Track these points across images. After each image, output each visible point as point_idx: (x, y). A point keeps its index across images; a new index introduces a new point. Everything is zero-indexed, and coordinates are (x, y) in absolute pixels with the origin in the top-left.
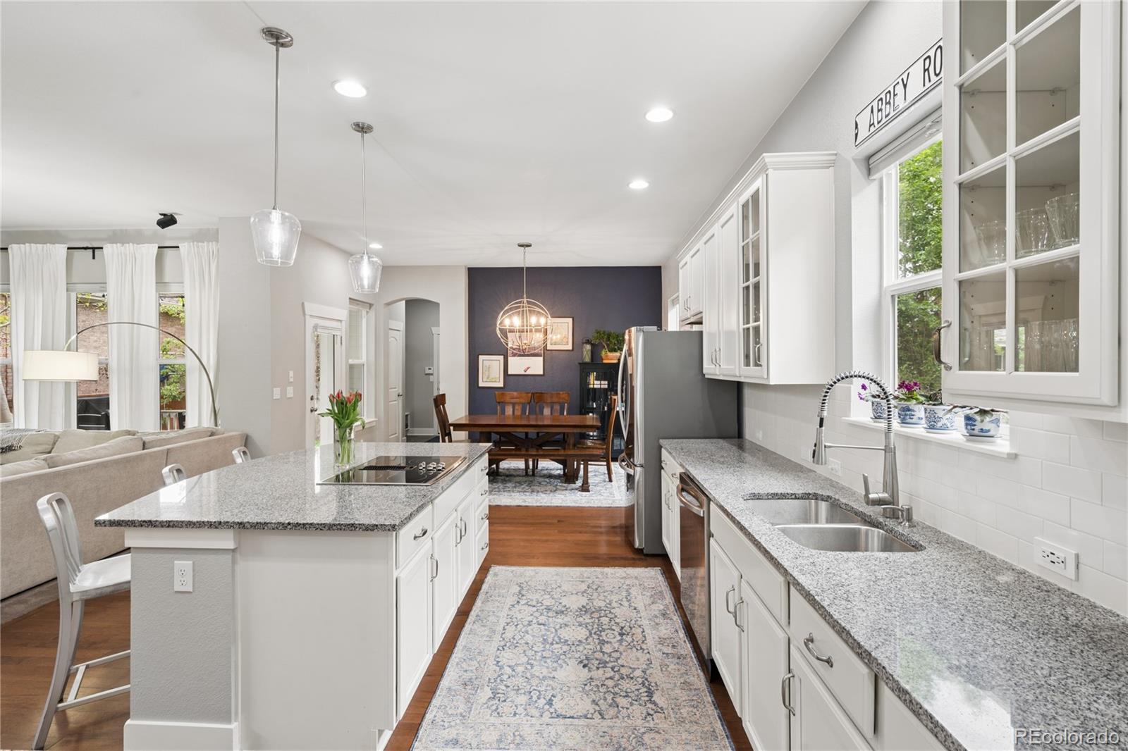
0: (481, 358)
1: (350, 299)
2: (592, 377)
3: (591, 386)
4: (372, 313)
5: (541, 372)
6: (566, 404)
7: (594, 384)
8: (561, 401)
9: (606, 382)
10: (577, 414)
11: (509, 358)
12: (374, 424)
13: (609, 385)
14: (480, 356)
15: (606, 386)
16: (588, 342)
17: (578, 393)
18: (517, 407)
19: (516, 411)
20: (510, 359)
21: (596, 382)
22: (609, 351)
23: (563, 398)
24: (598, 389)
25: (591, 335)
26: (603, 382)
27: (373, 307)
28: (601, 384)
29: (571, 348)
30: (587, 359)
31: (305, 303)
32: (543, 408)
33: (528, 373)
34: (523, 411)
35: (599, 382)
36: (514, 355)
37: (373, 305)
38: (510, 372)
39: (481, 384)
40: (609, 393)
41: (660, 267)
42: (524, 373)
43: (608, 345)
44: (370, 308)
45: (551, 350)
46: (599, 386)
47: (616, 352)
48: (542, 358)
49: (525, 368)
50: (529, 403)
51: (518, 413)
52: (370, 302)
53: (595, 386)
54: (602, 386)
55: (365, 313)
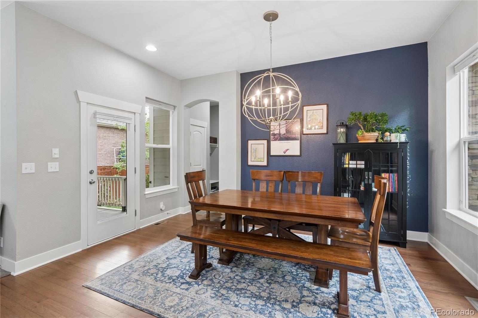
0: (250, 142)
1: (146, 98)
2: (347, 157)
3: (346, 166)
4: (176, 113)
5: (298, 153)
6: (319, 185)
7: (349, 164)
8: (313, 180)
9: (363, 162)
10: (330, 195)
11: (271, 142)
12: (176, 190)
13: (366, 164)
14: (249, 141)
15: (363, 166)
16: (342, 125)
17: (333, 172)
18: (270, 185)
19: (269, 188)
20: (273, 143)
21: (351, 162)
22: (367, 132)
23: (316, 178)
24: (353, 168)
25: (346, 118)
26: (359, 162)
27: (176, 109)
28: (357, 164)
29: (325, 132)
30: (342, 140)
31: (78, 92)
32: (296, 186)
33: (287, 154)
34: (276, 190)
35: (354, 162)
36: (276, 140)
37: (176, 106)
38: (272, 153)
39: (250, 163)
40: (366, 173)
41: (425, 44)
42: (283, 154)
43: (364, 126)
44: (174, 110)
45: (307, 134)
46: (355, 166)
47: (375, 132)
48: (298, 142)
49: (284, 150)
50: (282, 181)
51: (271, 189)
52: (174, 105)
53: (351, 166)
54: (359, 166)
55: (172, 112)
